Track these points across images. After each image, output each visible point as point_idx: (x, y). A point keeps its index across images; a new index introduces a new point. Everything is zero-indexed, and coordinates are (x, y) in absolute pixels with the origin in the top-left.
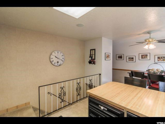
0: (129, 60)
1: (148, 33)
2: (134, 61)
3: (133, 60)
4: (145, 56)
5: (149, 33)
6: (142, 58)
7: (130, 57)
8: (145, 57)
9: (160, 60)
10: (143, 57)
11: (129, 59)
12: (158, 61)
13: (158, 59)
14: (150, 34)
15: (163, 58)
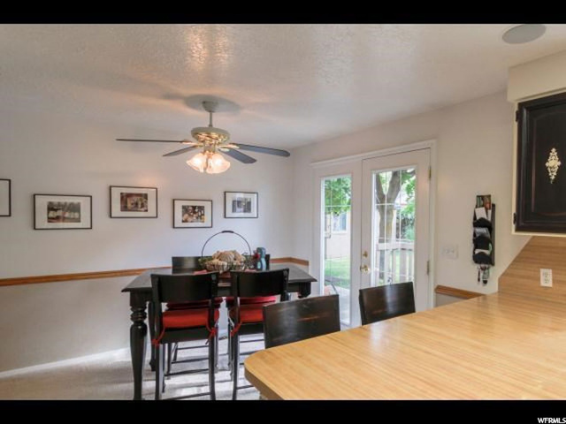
0: (50, 220)
1: (204, 103)
2: (85, 223)
3: (78, 220)
4: (135, 199)
5: (208, 104)
6: (124, 208)
7: (55, 200)
8: (137, 204)
9: (190, 219)
10: (129, 205)
11: (52, 214)
12: (183, 221)
13: (183, 215)
14: (211, 111)
15: (197, 210)
